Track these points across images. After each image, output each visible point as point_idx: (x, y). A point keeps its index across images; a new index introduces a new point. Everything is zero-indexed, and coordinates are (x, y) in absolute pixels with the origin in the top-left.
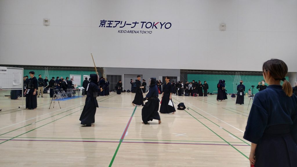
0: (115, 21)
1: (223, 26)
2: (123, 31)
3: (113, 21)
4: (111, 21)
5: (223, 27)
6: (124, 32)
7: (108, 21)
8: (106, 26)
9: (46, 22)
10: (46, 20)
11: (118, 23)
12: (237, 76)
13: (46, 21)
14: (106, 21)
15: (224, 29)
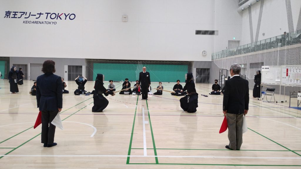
3: (18, 12)
5: (125, 18)
6: (29, 22)
11: (23, 13)
12: (140, 65)
15: (126, 20)
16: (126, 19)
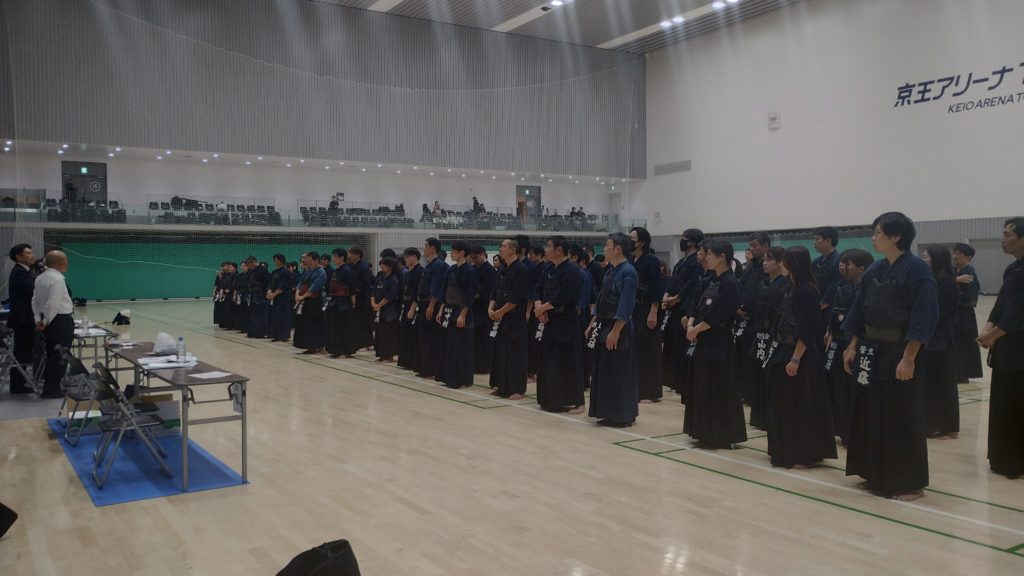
0: (939, 81)
2: (962, 106)
4: (925, 84)
6: (966, 107)
7: (920, 85)
8: (912, 102)
9: (774, 121)
10: (773, 116)
14: (914, 86)
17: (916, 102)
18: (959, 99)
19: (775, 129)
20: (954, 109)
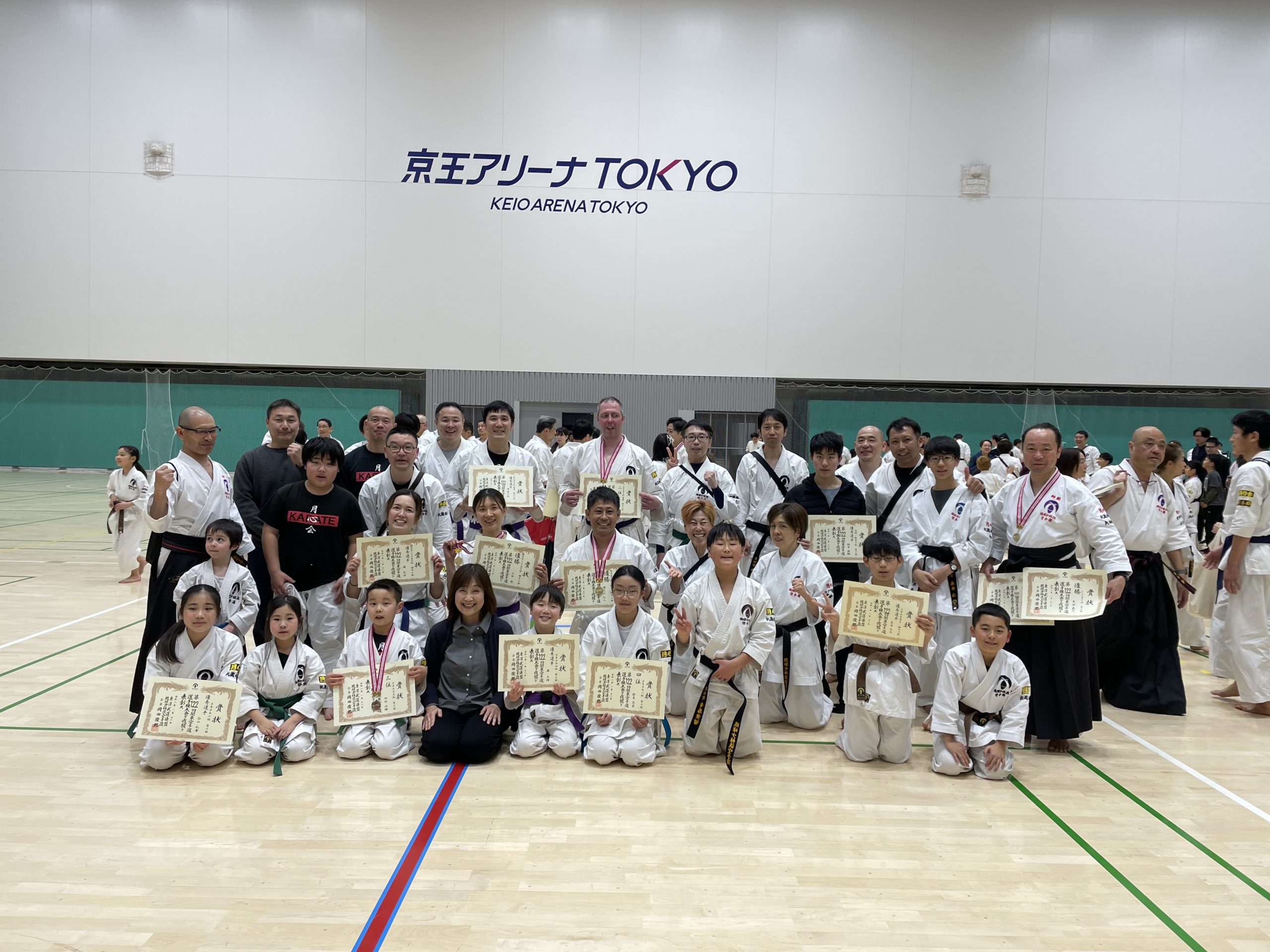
1: (976, 176)
2: (512, 202)
3: (467, 156)
6: (517, 204)
7: (445, 155)
8: (432, 180)
9: (158, 159)
10: (157, 147)
13: (156, 155)
14: (436, 155)
15: (982, 190)
16: (981, 181)
17: (438, 181)
18: (507, 191)
19: (159, 174)
20: (500, 204)
